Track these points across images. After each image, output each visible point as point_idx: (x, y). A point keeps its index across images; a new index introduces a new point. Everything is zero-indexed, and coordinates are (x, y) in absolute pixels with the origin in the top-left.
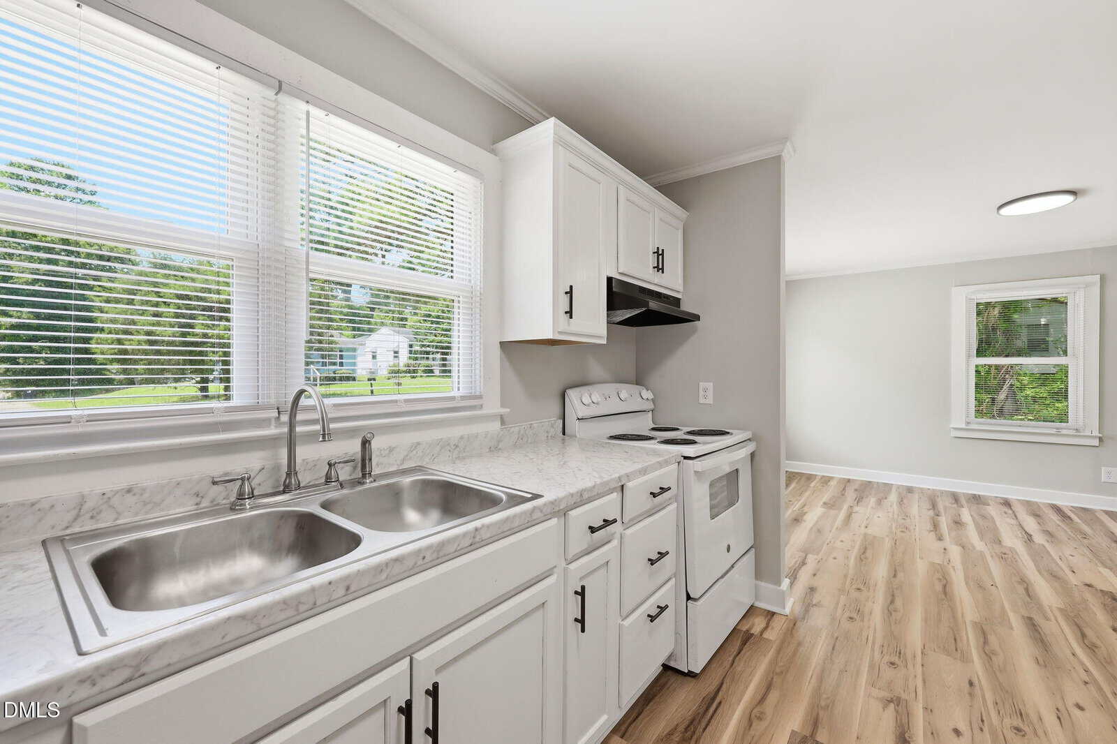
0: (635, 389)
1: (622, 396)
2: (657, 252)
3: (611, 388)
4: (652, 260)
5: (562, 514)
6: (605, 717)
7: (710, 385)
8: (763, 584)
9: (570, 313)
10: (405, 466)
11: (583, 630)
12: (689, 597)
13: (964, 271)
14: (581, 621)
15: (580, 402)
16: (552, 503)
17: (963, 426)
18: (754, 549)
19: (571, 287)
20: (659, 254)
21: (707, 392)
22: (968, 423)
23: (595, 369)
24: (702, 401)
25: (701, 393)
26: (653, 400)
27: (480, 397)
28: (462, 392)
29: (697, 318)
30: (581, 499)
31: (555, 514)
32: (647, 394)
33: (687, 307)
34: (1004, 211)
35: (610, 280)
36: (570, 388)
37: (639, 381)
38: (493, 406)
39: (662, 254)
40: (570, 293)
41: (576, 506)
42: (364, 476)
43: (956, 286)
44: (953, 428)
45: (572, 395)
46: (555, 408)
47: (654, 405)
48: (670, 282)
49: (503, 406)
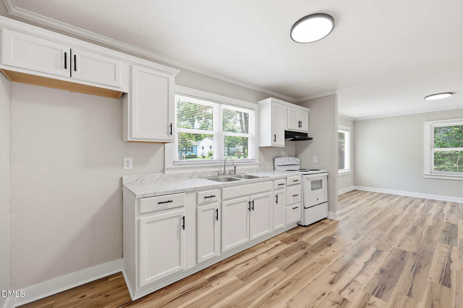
0: (294, 158)
1: (290, 160)
2: (299, 122)
3: (287, 158)
4: (298, 124)
5: (273, 180)
6: (282, 225)
7: (316, 157)
8: (330, 212)
9: (275, 140)
10: (240, 173)
11: (277, 203)
12: (305, 208)
13: (430, 115)
14: (277, 202)
15: (278, 161)
16: (271, 178)
17: (429, 174)
18: (327, 203)
19: (275, 135)
20: (300, 122)
21: (315, 159)
22: (431, 173)
23: (283, 153)
24: (314, 162)
25: (314, 159)
26: (300, 161)
27: (254, 159)
28: (251, 158)
29: (312, 139)
30: (277, 179)
31: (271, 180)
32: (297, 160)
33: (309, 136)
34: (427, 99)
35: (285, 131)
36: (276, 158)
37: (296, 156)
38: (257, 162)
39: (301, 122)
40: (275, 136)
41: (276, 180)
42: (235, 173)
43: (426, 121)
44: (425, 175)
45: (276, 159)
46: (272, 163)
47: (300, 163)
48: (304, 129)
49: (259, 162)
